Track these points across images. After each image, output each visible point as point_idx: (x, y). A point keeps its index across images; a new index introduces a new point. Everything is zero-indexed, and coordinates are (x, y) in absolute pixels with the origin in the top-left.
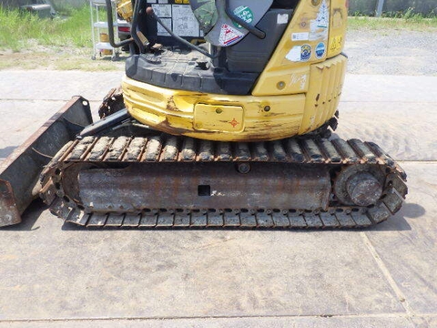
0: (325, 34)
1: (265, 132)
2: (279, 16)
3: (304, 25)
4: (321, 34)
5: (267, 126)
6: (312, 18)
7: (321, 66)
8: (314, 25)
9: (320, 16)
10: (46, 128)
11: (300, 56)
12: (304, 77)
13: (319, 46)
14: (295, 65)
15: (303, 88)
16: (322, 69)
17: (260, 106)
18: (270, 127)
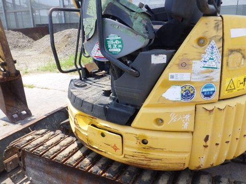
0: (216, 75)
1: (145, 162)
2: (153, 57)
3: (184, 65)
4: (208, 74)
5: (146, 158)
6: (194, 59)
7: (209, 107)
8: (197, 66)
9: (206, 57)
11: (180, 96)
12: (187, 117)
13: (206, 87)
14: (174, 104)
15: (186, 127)
16: (211, 111)
17: (138, 139)
18: (150, 160)
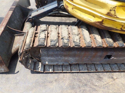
10: (11, 12)
